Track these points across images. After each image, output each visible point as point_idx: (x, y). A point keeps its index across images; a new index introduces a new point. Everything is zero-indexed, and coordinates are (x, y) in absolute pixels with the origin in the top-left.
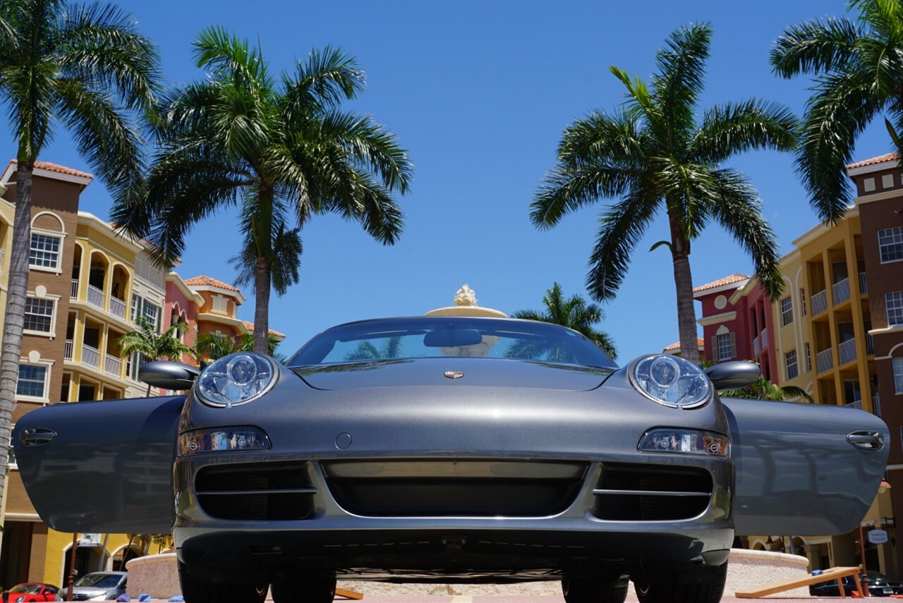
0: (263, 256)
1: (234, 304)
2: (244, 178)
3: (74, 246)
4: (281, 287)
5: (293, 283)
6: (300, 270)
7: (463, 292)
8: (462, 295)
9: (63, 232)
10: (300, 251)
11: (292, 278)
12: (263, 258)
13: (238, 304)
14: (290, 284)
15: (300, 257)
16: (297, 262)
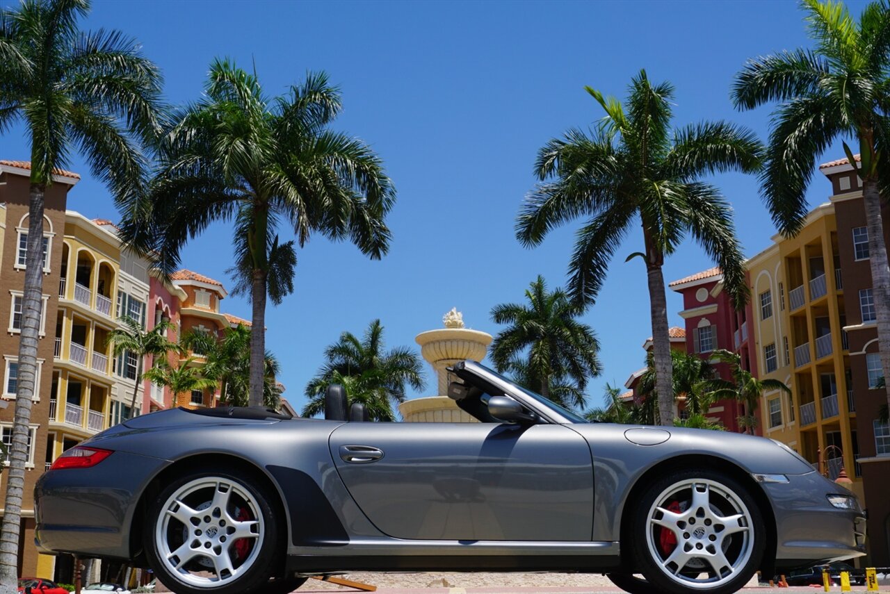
0: (259, 267)
1: (217, 298)
2: (240, 193)
3: (62, 246)
4: (276, 296)
5: (288, 293)
6: (294, 281)
7: (452, 314)
8: (451, 317)
9: (52, 232)
10: (294, 262)
11: (287, 289)
12: (259, 270)
13: (221, 298)
14: (285, 294)
15: (295, 269)
16: (292, 273)
